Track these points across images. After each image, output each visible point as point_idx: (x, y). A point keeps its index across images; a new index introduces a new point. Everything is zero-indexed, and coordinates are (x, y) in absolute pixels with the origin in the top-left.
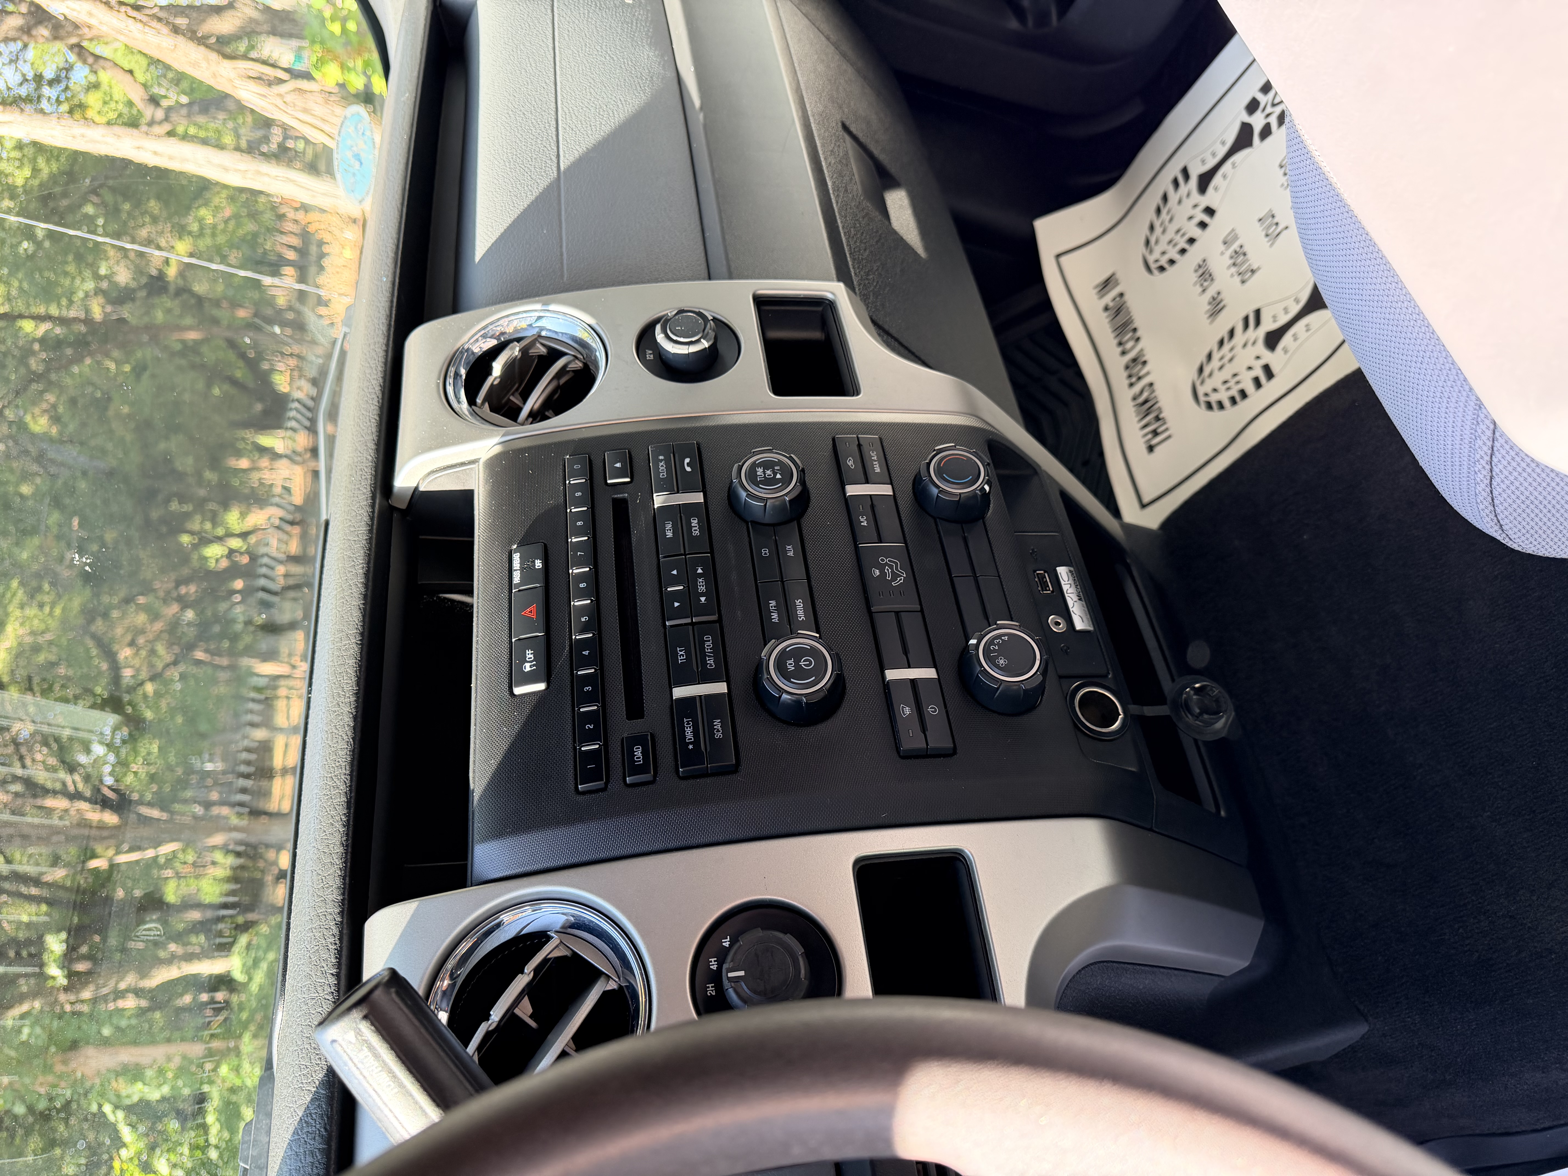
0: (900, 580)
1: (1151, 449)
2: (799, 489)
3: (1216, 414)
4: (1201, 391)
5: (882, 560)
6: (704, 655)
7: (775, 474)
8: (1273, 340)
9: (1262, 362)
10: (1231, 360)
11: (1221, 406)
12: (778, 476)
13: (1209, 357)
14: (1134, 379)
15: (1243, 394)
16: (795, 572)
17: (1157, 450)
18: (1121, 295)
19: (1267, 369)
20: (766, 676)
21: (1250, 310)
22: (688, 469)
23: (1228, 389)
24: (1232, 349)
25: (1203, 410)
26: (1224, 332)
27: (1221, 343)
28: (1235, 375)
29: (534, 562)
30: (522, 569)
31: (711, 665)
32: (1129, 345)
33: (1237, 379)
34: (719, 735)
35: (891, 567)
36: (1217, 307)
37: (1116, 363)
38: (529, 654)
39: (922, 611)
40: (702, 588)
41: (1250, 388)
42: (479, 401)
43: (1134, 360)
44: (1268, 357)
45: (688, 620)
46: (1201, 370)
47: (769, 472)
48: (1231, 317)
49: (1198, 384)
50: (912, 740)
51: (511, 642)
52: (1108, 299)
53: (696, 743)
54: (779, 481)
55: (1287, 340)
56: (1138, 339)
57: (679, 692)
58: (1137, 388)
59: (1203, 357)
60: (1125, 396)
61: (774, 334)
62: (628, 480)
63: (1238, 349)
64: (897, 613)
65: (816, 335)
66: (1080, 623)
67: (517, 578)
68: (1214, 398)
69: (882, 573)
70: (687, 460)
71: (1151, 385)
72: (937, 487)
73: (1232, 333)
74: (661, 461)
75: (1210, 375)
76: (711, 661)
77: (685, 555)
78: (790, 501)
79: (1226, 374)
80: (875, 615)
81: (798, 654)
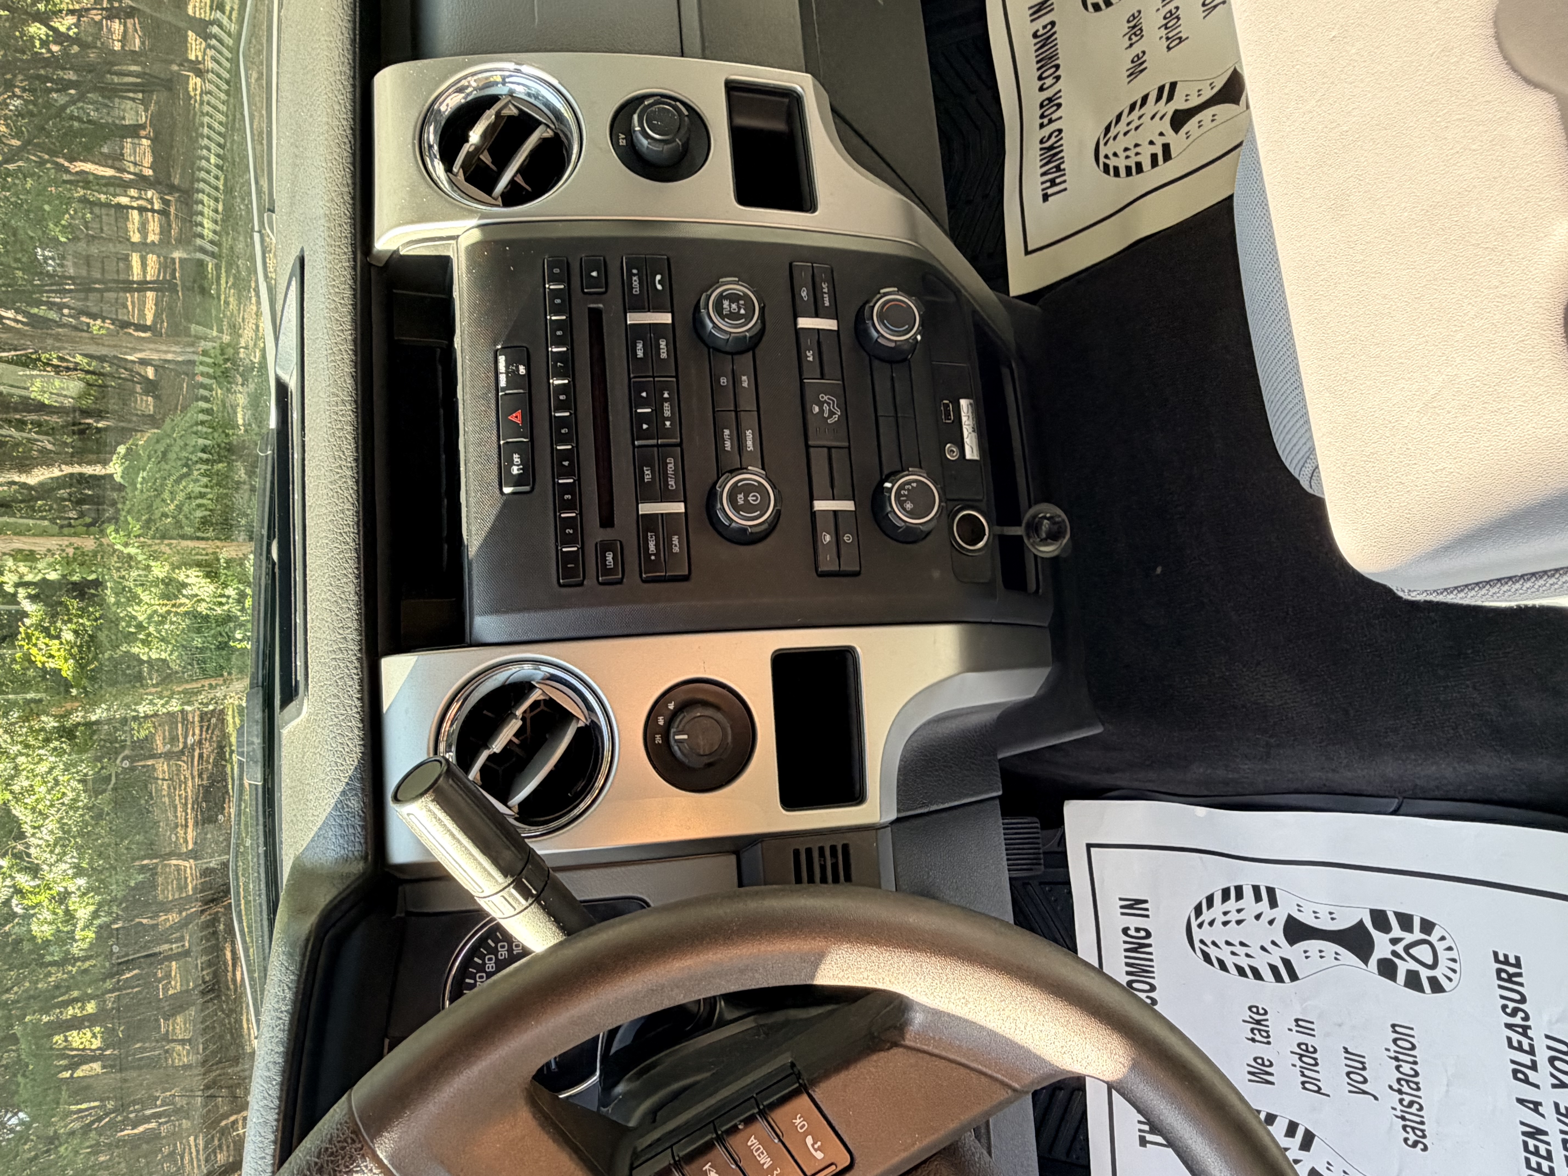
0: (835, 418)
1: (1046, 197)
2: (759, 326)
3: (1111, 179)
4: (1103, 151)
6: (666, 476)
7: (739, 308)
8: (1179, 120)
9: (1164, 140)
10: (1137, 128)
11: (1117, 174)
12: (742, 311)
13: (1119, 118)
14: (1046, 121)
15: (1139, 167)
16: (748, 403)
17: (1050, 199)
18: (1053, 24)
19: (1166, 148)
20: (719, 506)
21: (1167, 81)
22: (659, 287)
23: (1127, 157)
24: (1140, 118)
25: (1100, 172)
26: (1138, 97)
27: (1132, 107)
28: (1136, 145)
29: (517, 367)
30: (507, 373)
32: (1049, 82)
33: (1138, 149)
35: (829, 404)
36: (1138, 67)
37: (1033, 98)
38: (516, 458)
39: (849, 448)
41: (1147, 164)
42: (455, 170)
43: (1050, 100)
44: (1171, 137)
46: (1108, 129)
47: (734, 306)
48: (1148, 84)
49: (1102, 143)
50: (828, 562)
51: (499, 446)
52: (1039, 24)
54: (742, 316)
55: (1191, 125)
56: (1058, 78)
57: (646, 508)
58: (1046, 131)
59: (1112, 117)
60: (1034, 135)
61: (741, 121)
63: (1146, 119)
64: (829, 448)
65: (780, 126)
66: (971, 452)
67: (503, 382)
68: (1112, 162)
69: (822, 411)
70: (658, 277)
71: (1060, 131)
72: (878, 331)
73: (1145, 99)
74: (635, 275)
75: (1115, 138)
76: (672, 482)
77: (654, 377)
78: (751, 338)
79: (1128, 142)
80: (812, 450)
81: (748, 489)
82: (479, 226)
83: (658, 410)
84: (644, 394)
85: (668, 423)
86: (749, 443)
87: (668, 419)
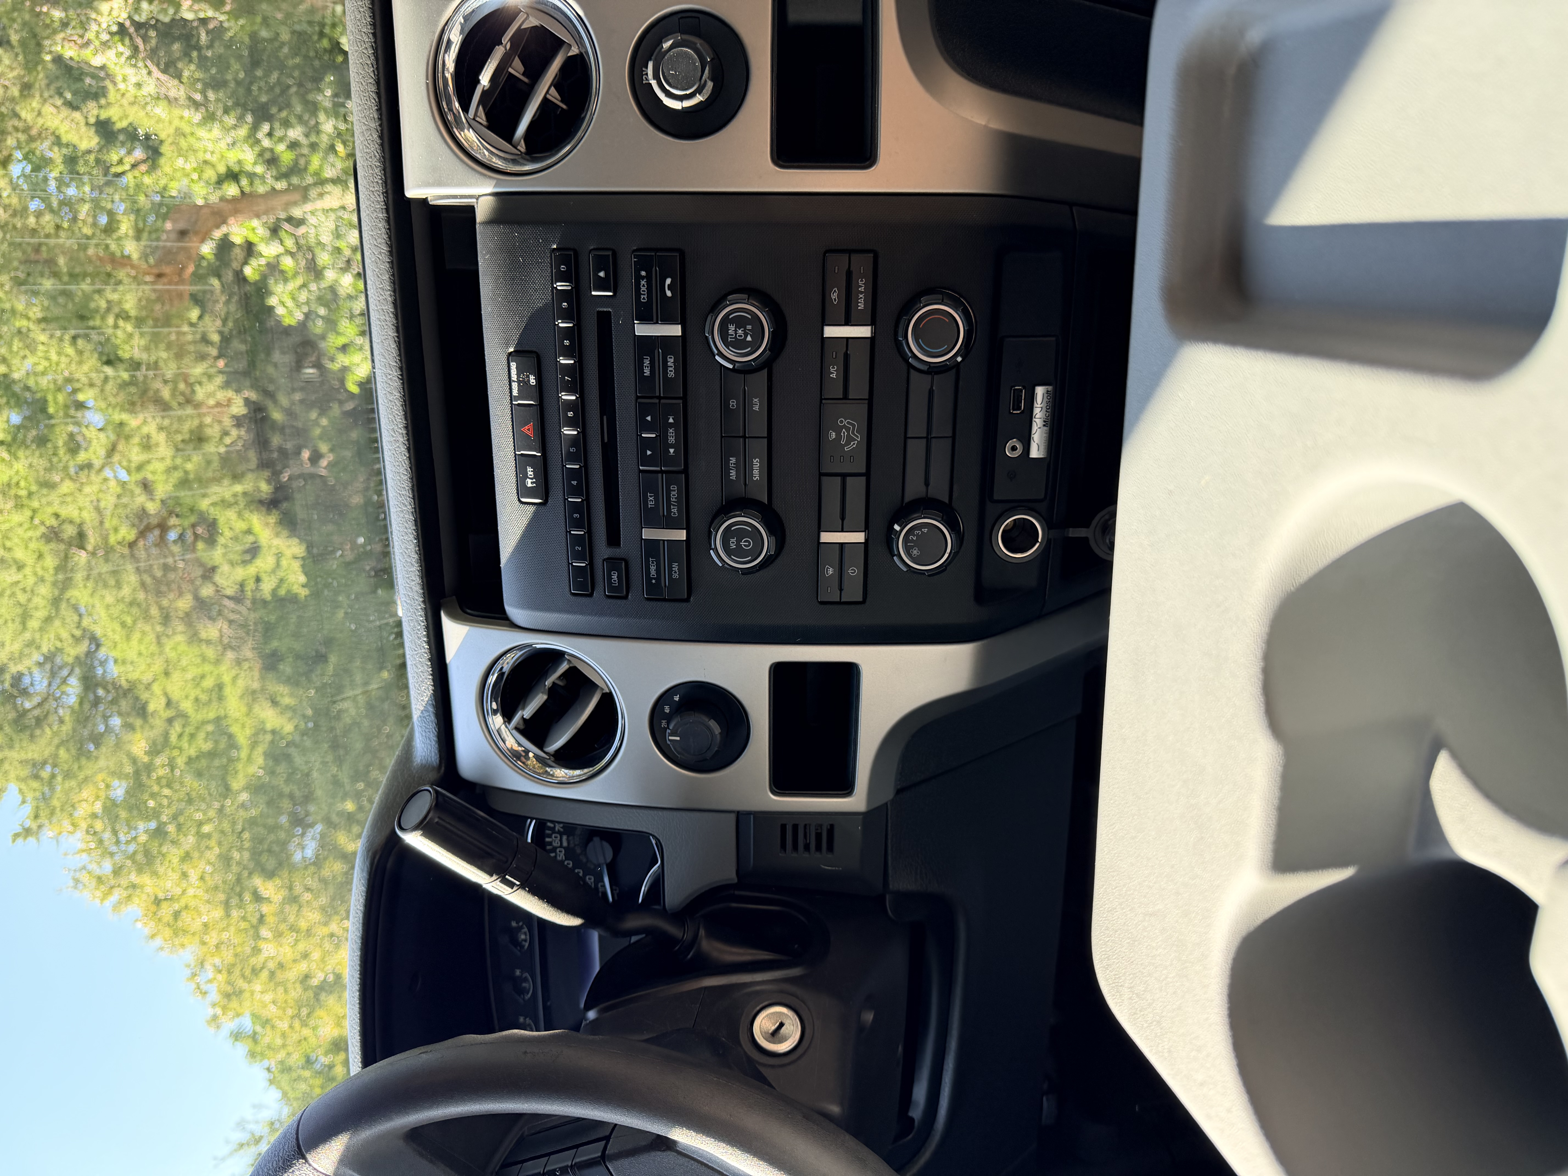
0: (854, 445)
5: (841, 422)
12: (749, 338)
31: (674, 514)
34: (676, 576)
35: (848, 430)
40: (672, 440)
45: (658, 469)
47: (740, 332)
53: (658, 579)
62: (611, 294)
82: (495, 194)
83: (662, 437)
84: (649, 418)
85: (672, 451)
86: (756, 472)
87: (672, 446)
